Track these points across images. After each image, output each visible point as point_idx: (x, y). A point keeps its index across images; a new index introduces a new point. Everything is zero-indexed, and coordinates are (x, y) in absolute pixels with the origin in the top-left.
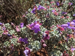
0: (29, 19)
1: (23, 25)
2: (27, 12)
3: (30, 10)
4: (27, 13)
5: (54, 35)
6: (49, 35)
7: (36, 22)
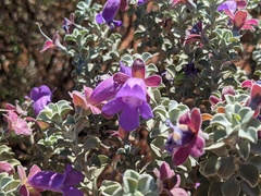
0: (84, 62)
1: (48, 98)
2: (69, 22)
3: (87, 6)
4: (72, 27)
5: (230, 131)
6: (203, 135)
7: (129, 71)
